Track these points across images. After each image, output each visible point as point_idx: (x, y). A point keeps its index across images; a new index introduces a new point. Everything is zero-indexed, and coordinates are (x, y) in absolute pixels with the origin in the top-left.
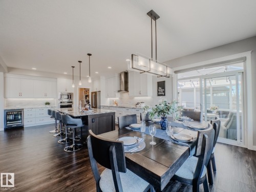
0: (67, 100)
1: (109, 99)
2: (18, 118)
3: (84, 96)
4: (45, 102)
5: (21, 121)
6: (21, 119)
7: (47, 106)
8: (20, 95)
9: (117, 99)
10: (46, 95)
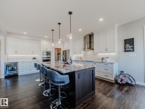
0: (47, 56)
1: (74, 55)
2: (15, 68)
3: (57, 54)
4: (33, 57)
5: (16, 71)
6: (16, 70)
7: (34, 60)
8: (16, 52)
9: (82, 55)
10: (33, 53)
